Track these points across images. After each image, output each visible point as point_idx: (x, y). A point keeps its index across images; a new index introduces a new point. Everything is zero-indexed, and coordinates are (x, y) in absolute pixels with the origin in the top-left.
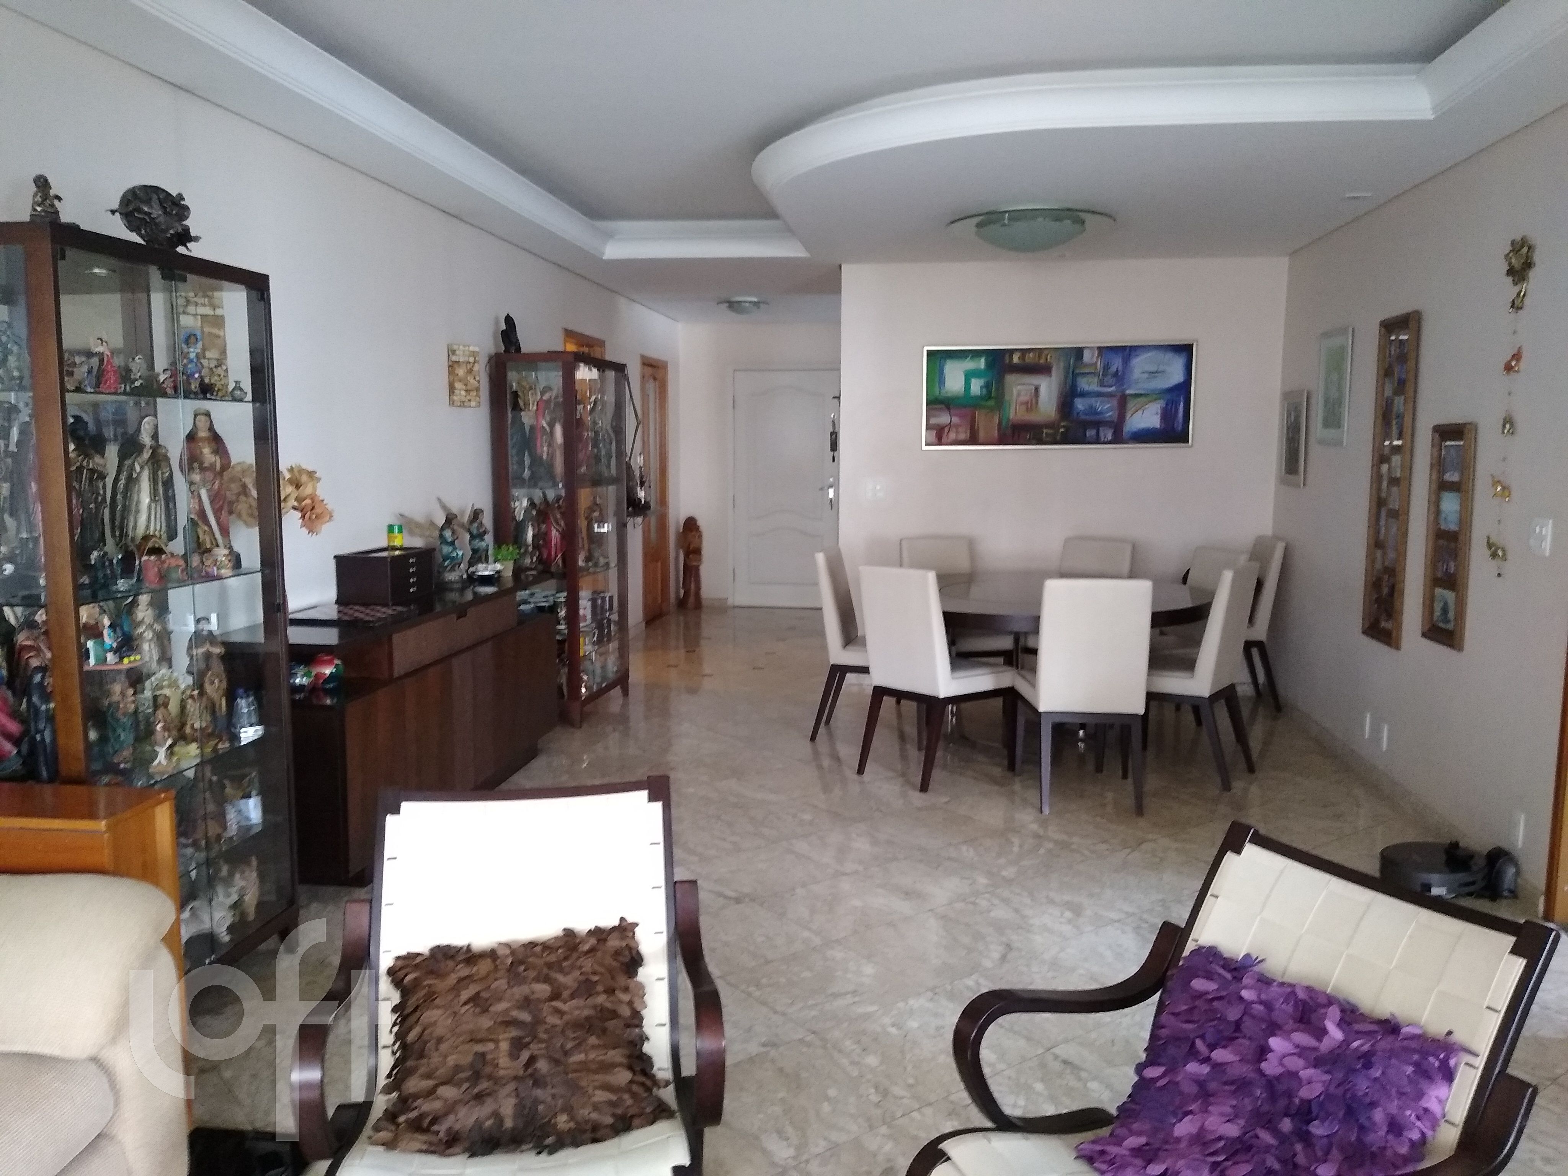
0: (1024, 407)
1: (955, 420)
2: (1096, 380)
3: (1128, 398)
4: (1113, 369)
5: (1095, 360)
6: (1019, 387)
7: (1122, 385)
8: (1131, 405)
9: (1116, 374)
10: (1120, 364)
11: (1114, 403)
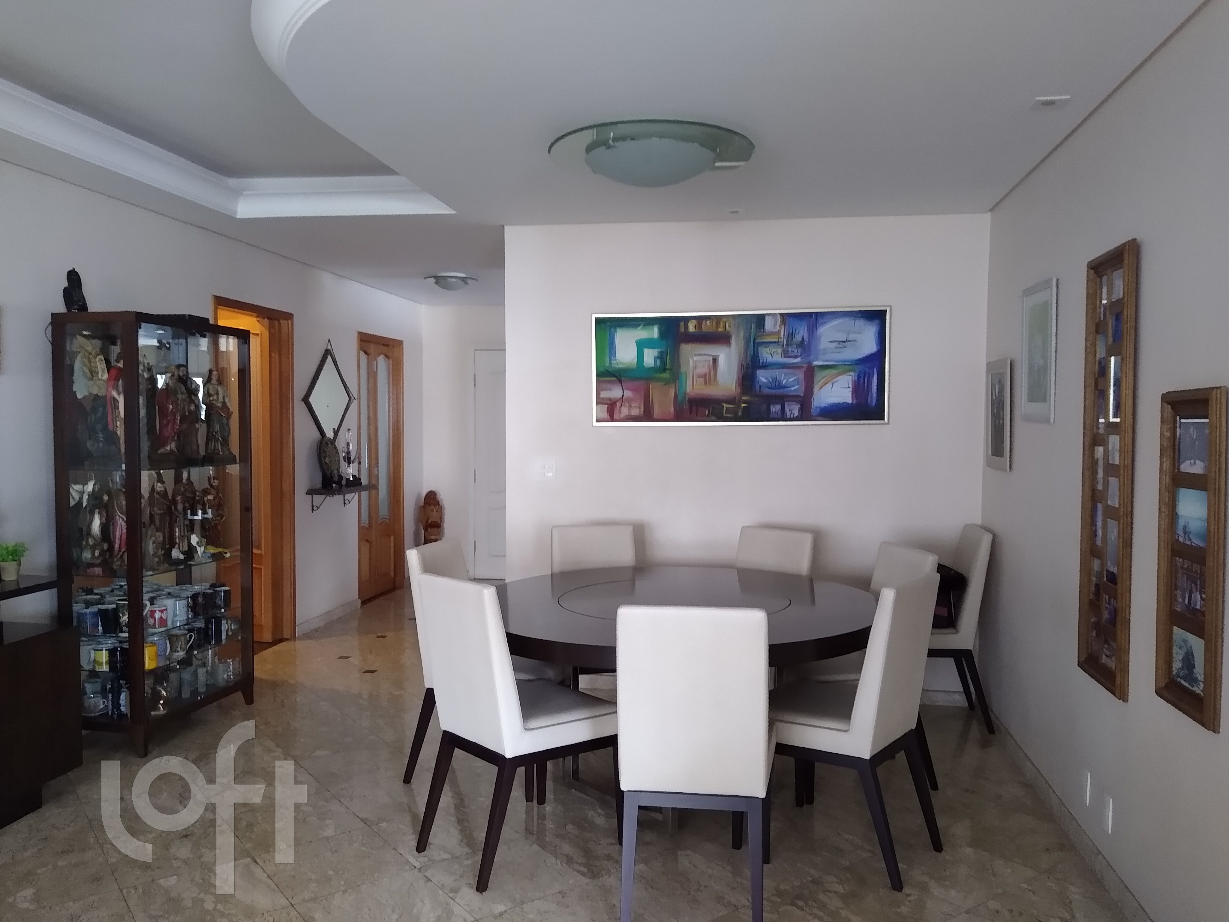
0: (701, 380)
1: (628, 394)
2: (780, 351)
3: (816, 369)
4: (798, 338)
5: (778, 328)
6: (695, 358)
7: (809, 355)
8: (820, 377)
9: (801, 344)
10: (806, 332)
11: (800, 375)
